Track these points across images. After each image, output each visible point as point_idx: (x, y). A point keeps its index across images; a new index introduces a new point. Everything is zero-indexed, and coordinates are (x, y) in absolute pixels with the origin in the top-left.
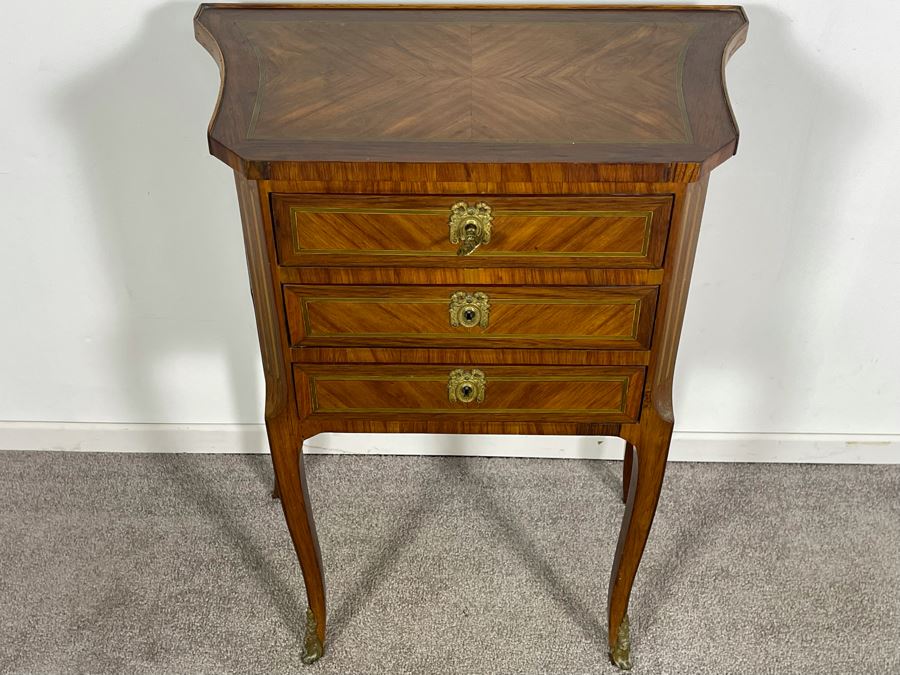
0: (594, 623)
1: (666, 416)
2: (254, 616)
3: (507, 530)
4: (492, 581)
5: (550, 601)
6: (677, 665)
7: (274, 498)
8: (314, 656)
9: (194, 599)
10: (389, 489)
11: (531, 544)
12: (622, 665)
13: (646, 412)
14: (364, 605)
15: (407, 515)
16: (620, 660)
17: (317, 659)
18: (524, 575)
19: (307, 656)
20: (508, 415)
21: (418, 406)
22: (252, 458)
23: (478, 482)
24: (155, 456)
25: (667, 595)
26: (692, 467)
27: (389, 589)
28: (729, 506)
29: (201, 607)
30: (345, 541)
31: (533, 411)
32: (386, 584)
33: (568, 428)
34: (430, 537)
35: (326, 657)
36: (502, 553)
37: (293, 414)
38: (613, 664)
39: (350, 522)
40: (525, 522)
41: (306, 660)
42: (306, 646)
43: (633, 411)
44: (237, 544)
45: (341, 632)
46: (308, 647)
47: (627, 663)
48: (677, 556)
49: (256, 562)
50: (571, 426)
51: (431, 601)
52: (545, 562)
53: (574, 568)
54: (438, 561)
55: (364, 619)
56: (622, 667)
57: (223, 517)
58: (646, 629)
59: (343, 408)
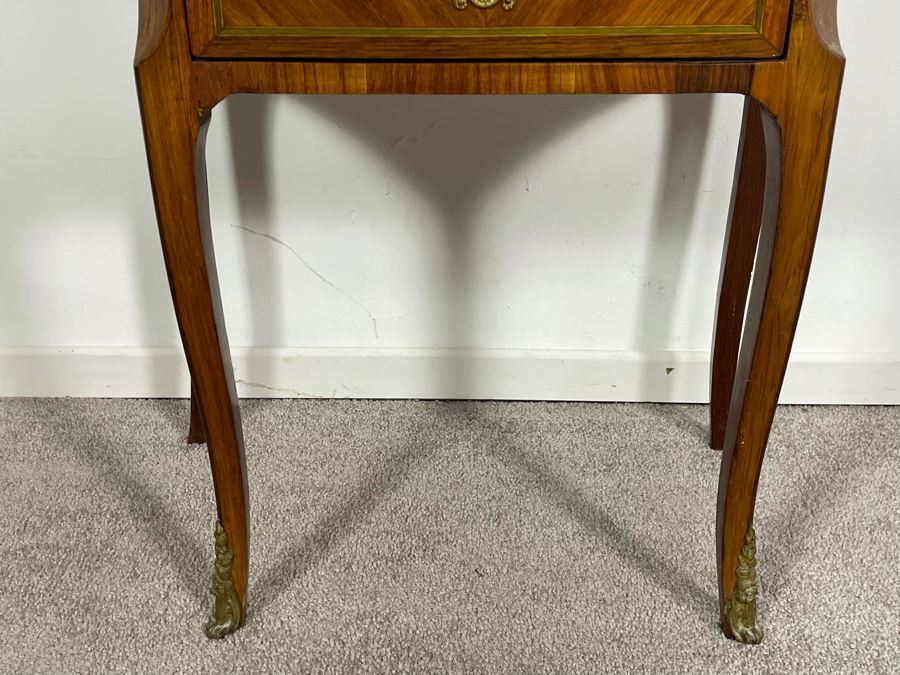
0: (689, 586)
1: (832, 47)
2: (136, 576)
3: (540, 476)
4: (519, 534)
5: (613, 559)
6: (836, 639)
7: (189, 442)
8: (227, 625)
9: (41, 556)
10: (362, 434)
11: (578, 492)
12: (744, 636)
13: (798, 32)
14: (316, 564)
15: (388, 461)
16: (741, 627)
17: (231, 631)
18: (570, 526)
19: (215, 625)
20: (555, 40)
21: (398, 20)
22: (165, 403)
23: (493, 426)
24: (24, 401)
25: (799, 552)
26: (805, 410)
27: (355, 544)
28: (869, 451)
29: (51, 566)
30: (293, 488)
31: (602, 30)
32: (353, 538)
33: (661, 73)
34: (422, 485)
35: (247, 628)
36: (534, 501)
37: (181, 47)
38: (730, 636)
39: (301, 469)
40: (566, 469)
41: (212, 631)
42: (216, 615)
43: (776, 29)
44: (125, 493)
45: (274, 597)
46: (219, 617)
47: (754, 631)
48: (805, 505)
49: (151, 513)
50: (666, 69)
51: (423, 558)
52: (601, 513)
53: (647, 519)
54: (436, 512)
55: (316, 581)
56: (745, 640)
57: (110, 463)
58: (774, 593)
59: (268, 26)
